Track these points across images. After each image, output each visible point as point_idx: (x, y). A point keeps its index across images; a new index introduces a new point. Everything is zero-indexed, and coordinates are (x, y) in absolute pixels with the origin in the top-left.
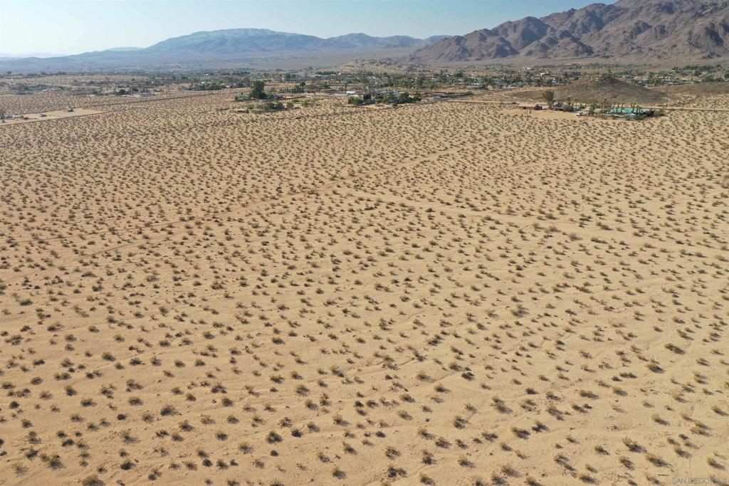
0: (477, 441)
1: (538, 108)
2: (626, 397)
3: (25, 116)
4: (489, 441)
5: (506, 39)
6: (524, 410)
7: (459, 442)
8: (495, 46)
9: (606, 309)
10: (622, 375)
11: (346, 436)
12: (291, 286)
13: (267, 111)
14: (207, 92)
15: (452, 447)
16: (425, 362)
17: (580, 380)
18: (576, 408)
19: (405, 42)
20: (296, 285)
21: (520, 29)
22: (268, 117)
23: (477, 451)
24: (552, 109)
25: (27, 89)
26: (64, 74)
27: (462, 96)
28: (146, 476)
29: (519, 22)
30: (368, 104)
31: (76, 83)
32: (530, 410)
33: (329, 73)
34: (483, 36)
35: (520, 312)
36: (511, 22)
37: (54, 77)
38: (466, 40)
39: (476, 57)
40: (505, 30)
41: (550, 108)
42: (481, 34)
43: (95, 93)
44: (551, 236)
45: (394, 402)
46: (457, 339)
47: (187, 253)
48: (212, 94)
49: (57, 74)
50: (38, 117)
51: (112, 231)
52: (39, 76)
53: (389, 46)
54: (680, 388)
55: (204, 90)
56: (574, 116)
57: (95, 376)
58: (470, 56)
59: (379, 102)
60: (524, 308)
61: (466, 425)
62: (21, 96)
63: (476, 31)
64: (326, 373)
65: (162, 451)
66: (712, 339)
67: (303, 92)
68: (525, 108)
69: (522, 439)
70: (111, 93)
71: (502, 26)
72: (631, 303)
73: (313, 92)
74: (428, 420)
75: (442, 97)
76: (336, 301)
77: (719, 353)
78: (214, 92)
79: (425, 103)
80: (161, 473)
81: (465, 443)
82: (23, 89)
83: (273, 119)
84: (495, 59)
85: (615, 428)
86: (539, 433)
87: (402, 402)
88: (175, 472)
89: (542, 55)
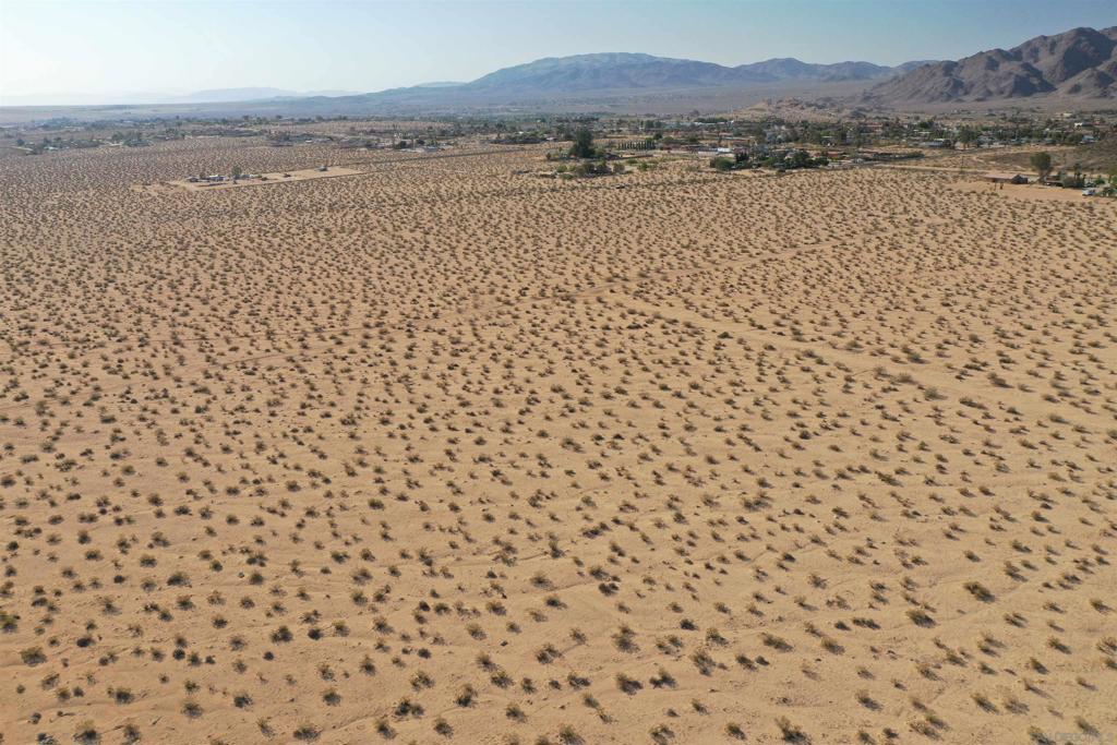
0: (555, 685)
1: (1019, 181)
2: (839, 657)
3: (264, 176)
4: (572, 689)
5: (1035, 66)
6: (659, 651)
7: (527, 681)
8: (1013, 76)
9: (906, 514)
10: (856, 622)
11: (378, 648)
12: (448, 431)
13: (582, 176)
14: (517, 146)
15: (511, 688)
16: (560, 560)
17: (780, 619)
18: (742, 660)
19: (860, 70)
20: (454, 429)
21: (1062, 48)
22: (579, 185)
23: (545, 699)
24: (1044, 183)
25: (287, 139)
26: (345, 118)
27: (901, 159)
28: (97, 660)
29: (1061, 37)
30: (740, 168)
31: (352, 131)
32: (667, 653)
33: (714, 121)
34: (993, 60)
35: (758, 503)
36: (1045, 38)
37: (331, 123)
38: (962, 67)
39: (977, 96)
40: (1036, 51)
41: (1041, 181)
42: (990, 58)
43: (369, 146)
44: (895, 390)
45: (474, 611)
46: (632, 532)
47: (342, 372)
48: (523, 149)
49: (335, 120)
50: (280, 177)
51: (270, 335)
52: (313, 122)
53: (832, 78)
54: (943, 654)
55: (516, 143)
56: (1078, 196)
57: (125, 522)
58: (966, 93)
59: (759, 166)
60: (768, 498)
61: (556, 660)
62: (275, 149)
63: (981, 53)
64: (411, 558)
65: (138, 630)
66: (1061, 585)
67: (654, 148)
68: (995, 180)
69: (625, 694)
70: (388, 147)
71: (1028, 44)
72: (956, 509)
73: (669, 149)
74: (504, 644)
75: (867, 159)
76: (493, 458)
77: (1057, 609)
78: (527, 147)
79: (833, 169)
80: (118, 658)
81: (533, 686)
82: (284, 139)
83: (584, 188)
84: (1012, 99)
85: (785, 700)
86: (658, 689)
87: (487, 612)
88: (135, 660)
89: (1098, 91)
